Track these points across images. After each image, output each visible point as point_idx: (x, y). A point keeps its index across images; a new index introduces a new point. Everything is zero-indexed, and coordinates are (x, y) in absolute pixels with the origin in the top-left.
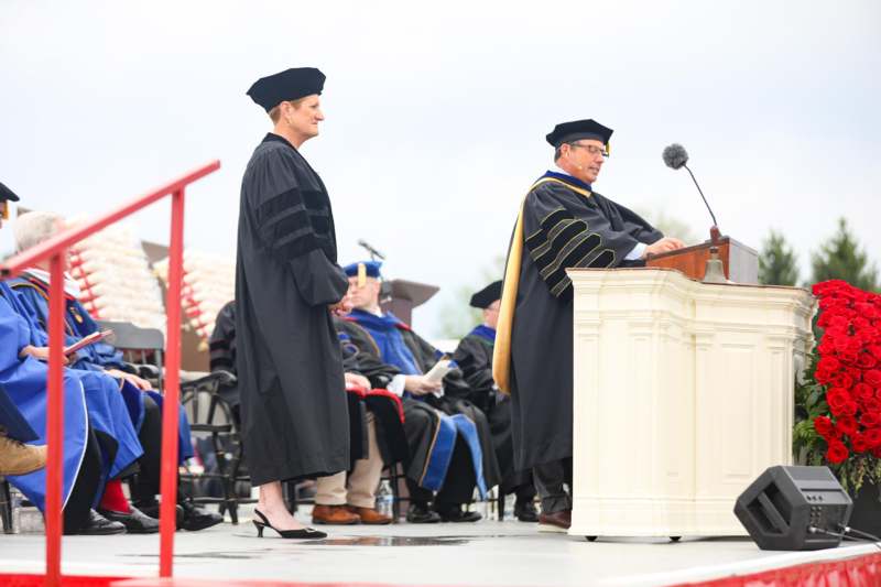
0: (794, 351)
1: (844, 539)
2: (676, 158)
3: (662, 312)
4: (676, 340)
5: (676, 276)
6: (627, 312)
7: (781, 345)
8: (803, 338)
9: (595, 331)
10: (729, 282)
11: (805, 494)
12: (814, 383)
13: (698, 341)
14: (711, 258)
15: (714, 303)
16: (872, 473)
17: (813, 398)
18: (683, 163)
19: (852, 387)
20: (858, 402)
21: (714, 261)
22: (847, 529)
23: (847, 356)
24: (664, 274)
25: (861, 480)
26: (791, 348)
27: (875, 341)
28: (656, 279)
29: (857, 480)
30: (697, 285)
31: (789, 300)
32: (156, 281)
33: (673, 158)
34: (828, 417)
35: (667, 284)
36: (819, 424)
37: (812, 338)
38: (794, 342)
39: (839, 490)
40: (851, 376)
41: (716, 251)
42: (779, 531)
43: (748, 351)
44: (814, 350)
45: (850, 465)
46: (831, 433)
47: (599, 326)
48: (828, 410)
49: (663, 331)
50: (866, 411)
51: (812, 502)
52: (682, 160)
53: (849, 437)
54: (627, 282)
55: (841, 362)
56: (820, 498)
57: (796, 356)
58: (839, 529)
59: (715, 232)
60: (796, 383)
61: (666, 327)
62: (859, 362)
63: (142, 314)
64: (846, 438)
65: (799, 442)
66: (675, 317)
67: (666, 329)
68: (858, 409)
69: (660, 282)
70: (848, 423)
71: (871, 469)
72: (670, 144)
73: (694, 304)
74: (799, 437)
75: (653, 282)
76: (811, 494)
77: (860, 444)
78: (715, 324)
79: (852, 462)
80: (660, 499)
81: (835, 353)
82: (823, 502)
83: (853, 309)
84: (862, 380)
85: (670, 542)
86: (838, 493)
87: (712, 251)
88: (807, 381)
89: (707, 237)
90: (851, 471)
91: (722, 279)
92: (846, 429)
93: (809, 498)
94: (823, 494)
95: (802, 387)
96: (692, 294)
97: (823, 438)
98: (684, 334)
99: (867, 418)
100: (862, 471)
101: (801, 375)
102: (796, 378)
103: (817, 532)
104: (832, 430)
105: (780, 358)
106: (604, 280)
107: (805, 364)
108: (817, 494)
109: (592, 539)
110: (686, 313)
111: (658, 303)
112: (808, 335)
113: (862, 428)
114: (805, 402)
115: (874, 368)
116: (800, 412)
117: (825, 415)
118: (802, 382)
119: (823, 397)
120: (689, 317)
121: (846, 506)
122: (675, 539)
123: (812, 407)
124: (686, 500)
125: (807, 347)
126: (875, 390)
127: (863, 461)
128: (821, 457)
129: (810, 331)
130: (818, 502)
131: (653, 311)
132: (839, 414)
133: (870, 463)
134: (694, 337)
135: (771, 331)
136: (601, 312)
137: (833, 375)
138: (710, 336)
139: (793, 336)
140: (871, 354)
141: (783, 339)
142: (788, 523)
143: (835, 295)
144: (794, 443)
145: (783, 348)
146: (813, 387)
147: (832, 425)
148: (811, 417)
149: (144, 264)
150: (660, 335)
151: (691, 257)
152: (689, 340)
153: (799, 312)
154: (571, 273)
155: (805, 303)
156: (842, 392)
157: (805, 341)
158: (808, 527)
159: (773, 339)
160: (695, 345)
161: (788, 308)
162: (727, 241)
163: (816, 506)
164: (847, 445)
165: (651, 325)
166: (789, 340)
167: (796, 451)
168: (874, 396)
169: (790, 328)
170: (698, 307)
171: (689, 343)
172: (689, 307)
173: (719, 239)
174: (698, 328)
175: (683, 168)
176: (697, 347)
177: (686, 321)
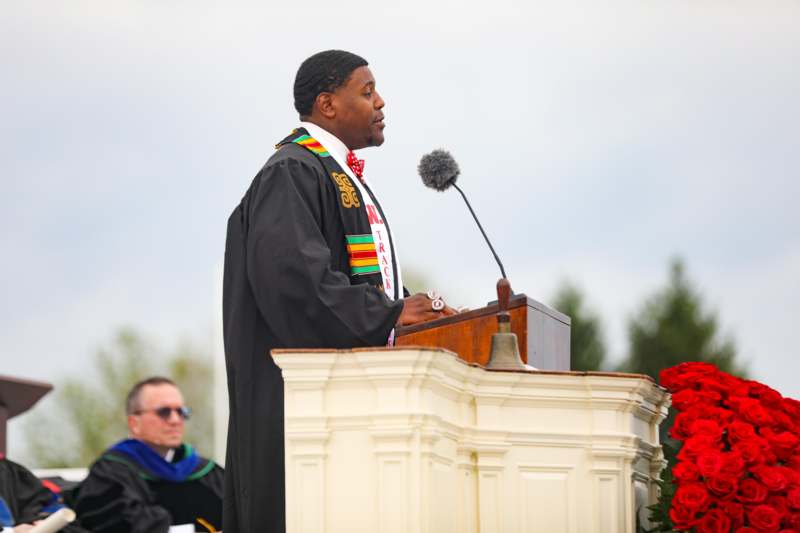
0: (634, 476)
2: (439, 172)
3: (426, 417)
4: (449, 462)
5: (448, 359)
6: (369, 418)
7: (613, 466)
8: (646, 455)
9: (319, 450)
10: (528, 368)
13: (482, 462)
14: (499, 330)
15: (505, 402)
18: (451, 181)
21: (505, 335)
23: (719, 483)
24: (428, 356)
26: (629, 472)
27: (763, 459)
28: (416, 365)
30: (478, 373)
31: (625, 395)
33: (435, 173)
35: (434, 371)
37: (660, 456)
38: (634, 462)
40: (728, 515)
41: (506, 319)
43: (560, 476)
44: (664, 474)
47: (326, 443)
49: (427, 448)
52: (449, 175)
54: (369, 371)
55: (710, 492)
57: (638, 484)
59: (503, 289)
60: (638, 527)
61: (432, 441)
62: (741, 493)
66: (446, 425)
67: (432, 444)
69: (422, 370)
72: (430, 151)
73: (473, 403)
75: (411, 370)
78: (509, 434)
81: (701, 479)
83: (726, 407)
84: (746, 522)
87: (500, 319)
88: (655, 524)
89: (494, 297)
91: (516, 362)
96: (471, 388)
98: (459, 452)
101: (646, 514)
105: (612, 486)
106: (332, 368)
110: (459, 416)
111: (418, 403)
112: (654, 450)
115: (765, 502)
118: (646, 525)
120: (466, 425)
125: (652, 469)
129: (657, 444)
131: (412, 417)
134: (474, 455)
136: (328, 420)
137: (699, 515)
138: (501, 454)
139: (632, 452)
140: (759, 480)
141: (617, 458)
143: (698, 387)
145: (617, 473)
150: (423, 454)
152: (466, 460)
153: (640, 414)
154: (280, 359)
155: (647, 400)
157: (649, 459)
159: (601, 458)
160: (475, 469)
161: (622, 407)
162: (522, 301)
165: (408, 439)
166: (626, 459)
169: (626, 439)
170: (480, 408)
171: (467, 467)
172: (465, 408)
173: (511, 300)
174: (481, 443)
175: (452, 189)
176: (481, 473)
177: (461, 430)
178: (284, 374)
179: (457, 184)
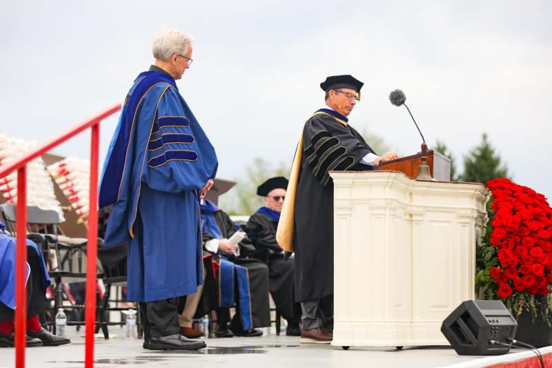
0: (476, 225)
1: (512, 348)
2: (398, 98)
3: (392, 199)
4: (401, 218)
5: (401, 176)
6: (369, 200)
7: (467, 220)
8: (481, 216)
9: (347, 212)
10: (434, 180)
11: (487, 319)
12: (489, 246)
13: (414, 218)
14: (422, 164)
15: (424, 194)
16: (527, 304)
17: (489, 256)
18: (403, 102)
19: (514, 248)
20: (518, 258)
21: (424, 166)
22: (515, 341)
23: (511, 228)
24: (393, 175)
25: (521, 309)
26: (474, 223)
27: (528, 218)
28: (388, 178)
29: (518, 309)
30: (413, 182)
31: (474, 192)
32: (50, 179)
33: (396, 99)
34: (499, 268)
35: (395, 181)
36: (493, 273)
37: (486, 216)
38: (476, 219)
39: (509, 316)
40: (514, 241)
41: (425, 159)
42: (471, 343)
43: (446, 225)
44: (488, 224)
45: (513, 299)
46: (501, 278)
47: (351, 209)
48: (499, 263)
49: (392, 212)
50: (524, 264)
51: (492, 324)
52: (402, 100)
53: (512, 281)
54: (369, 180)
55: (507, 231)
56: (497, 321)
57: (477, 228)
58: (509, 341)
59: (424, 147)
60: (477, 245)
61: (394, 209)
62: (519, 232)
63: (41, 200)
64: (510, 282)
65: (479, 285)
66: (400, 203)
67: (394, 211)
68: (518, 263)
69: (391, 180)
70: (511, 272)
71: (527, 301)
72: (394, 90)
73: (411, 194)
74: (480, 281)
75: (385, 180)
76: (491, 319)
77: (520, 285)
78: (426, 207)
79: (515, 297)
80: (391, 322)
81: (503, 226)
82: (499, 324)
83: (514, 197)
84: (521, 243)
85: (396, 350)
86: (508, 318)
87: (422, 160)
88: (484, 244)
89: (420, 150)
90: (514, 303)
91: (429, 177)
92: (511, 276)
93: (490, 321)
94: (499, 319)
95: (480, 248)
96: (411, 188)
97: (496, 282)
98: (405, 214)
99: (525, 269)
100: (522, 303)
101: (480, 240)
102: (477, 243)
103: (495, 344)
104: (502, 276)
105: (467, 229)
106: (354, 179)
107: (483, 233)
108: (495, 319)
109: (346, 348)
110: (405, 199)
111: (389, 194)
112: (484, 214)
113: (521, 275)
114: (483, 258)
115: (529, 236)
116: (480, 265)
117: (497, 266)
118: (480, 244)
119: (495, 255)
120: (409, 203)
121: (513, 327)
122: (399, 348)
123: (487, 261)
124: (406, 322)
125: (483, 222)
126: (529, 250)
127: (522, 297)
128: (493, 294)
129: (485, 211)
130: (496, 324)
131: (386, 199)
132: (506, 265)
133: (526, 298)
134: (411, 215)
135: (462, 212)
136: (352, 200)
137: (502, 241)
138: (422, 215)
139: (476, 215)
140: (526, 226)
141: (469, 217)
142: (477, 338)
143: (503, 188)
144: (476, 285)
145: (469, 223)
146: (488, 248)
147: (501, 273)
148: (487, 268)
149: (42, 167)
150: (391, 215)
151: (408, 163)
152: (408, 217)
153: (479, 200)
154: (333, 175)
155: (482, 193)
156: (508, 252)
157: (482, 218)
158: (490, 340)
159: (462, 217)
160: (412, 221)
161: (472, 196)
162: (431, 153)
163: (495, 326)
164: (512, 286)
165: (385, 208)
166: (473, 218)
167: (477, 291)
168: (529, 254)
169: (473, 209)
170: (413, 196)
171: (408, 220)
172: (408, 196)
173: (427, 151)
174: (414, 210)
175: (403, 105)
176: (413, 223)
177: (406, 205)
178: (334, 181)
179: (405, 103)
